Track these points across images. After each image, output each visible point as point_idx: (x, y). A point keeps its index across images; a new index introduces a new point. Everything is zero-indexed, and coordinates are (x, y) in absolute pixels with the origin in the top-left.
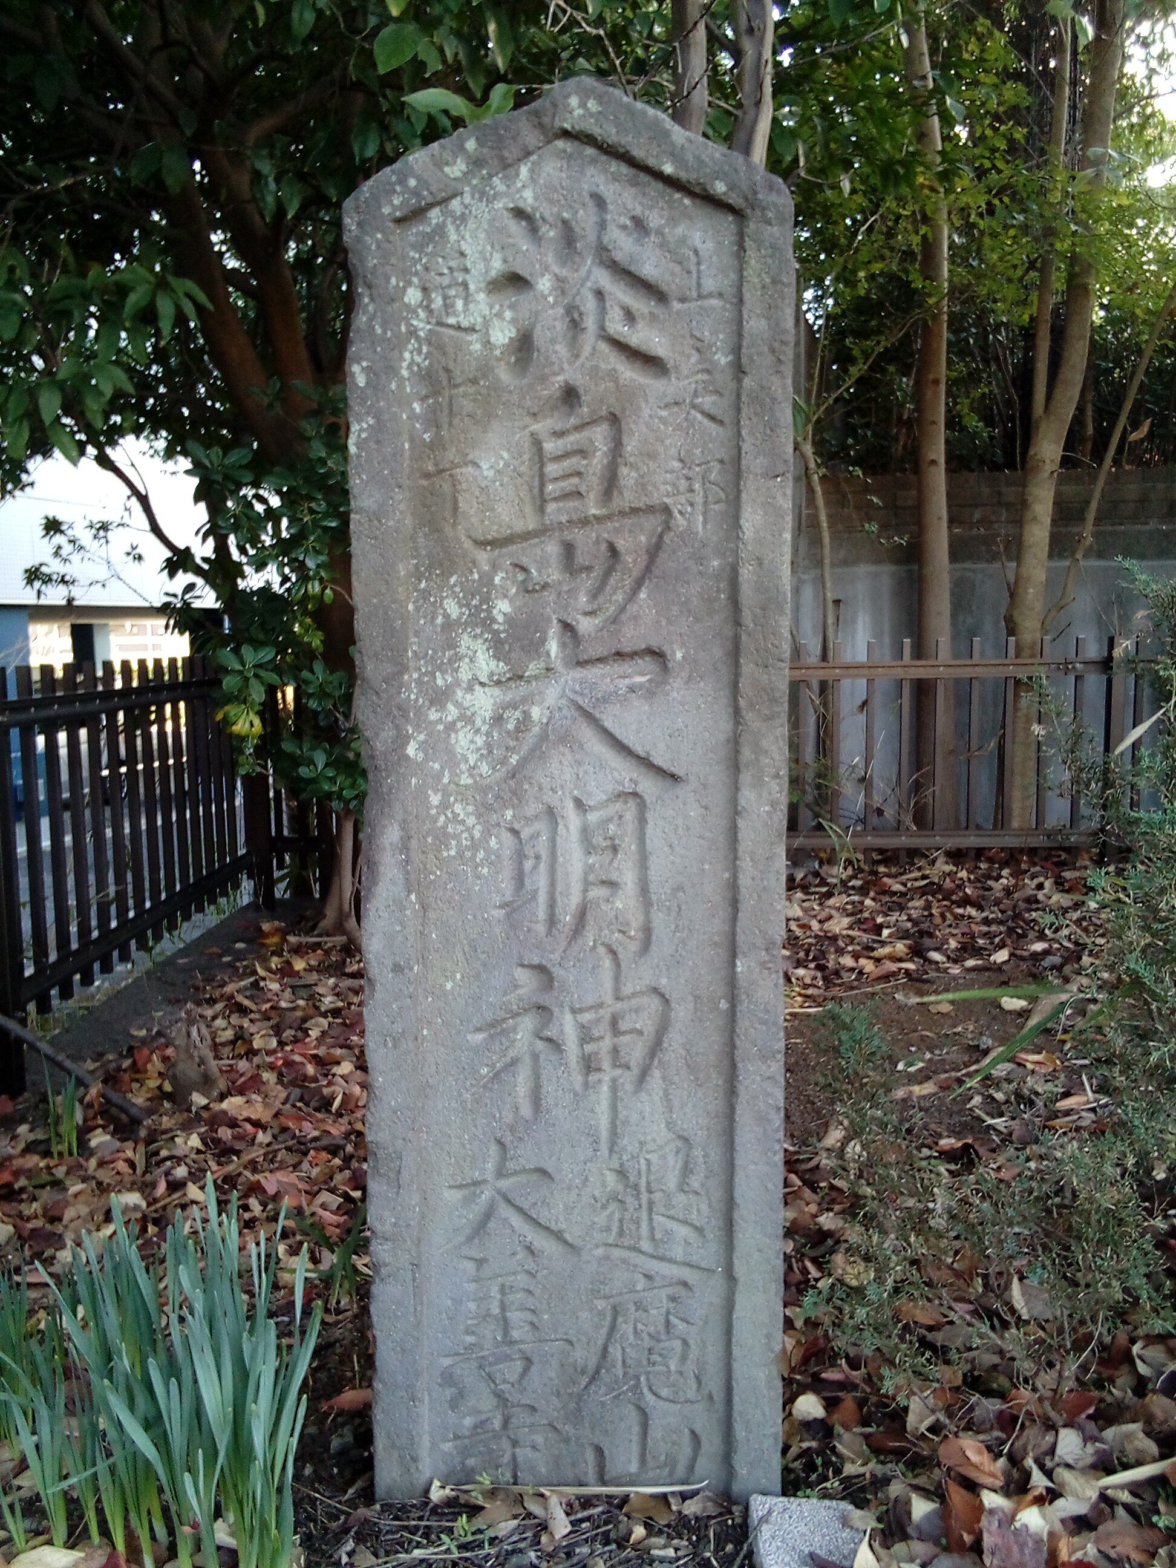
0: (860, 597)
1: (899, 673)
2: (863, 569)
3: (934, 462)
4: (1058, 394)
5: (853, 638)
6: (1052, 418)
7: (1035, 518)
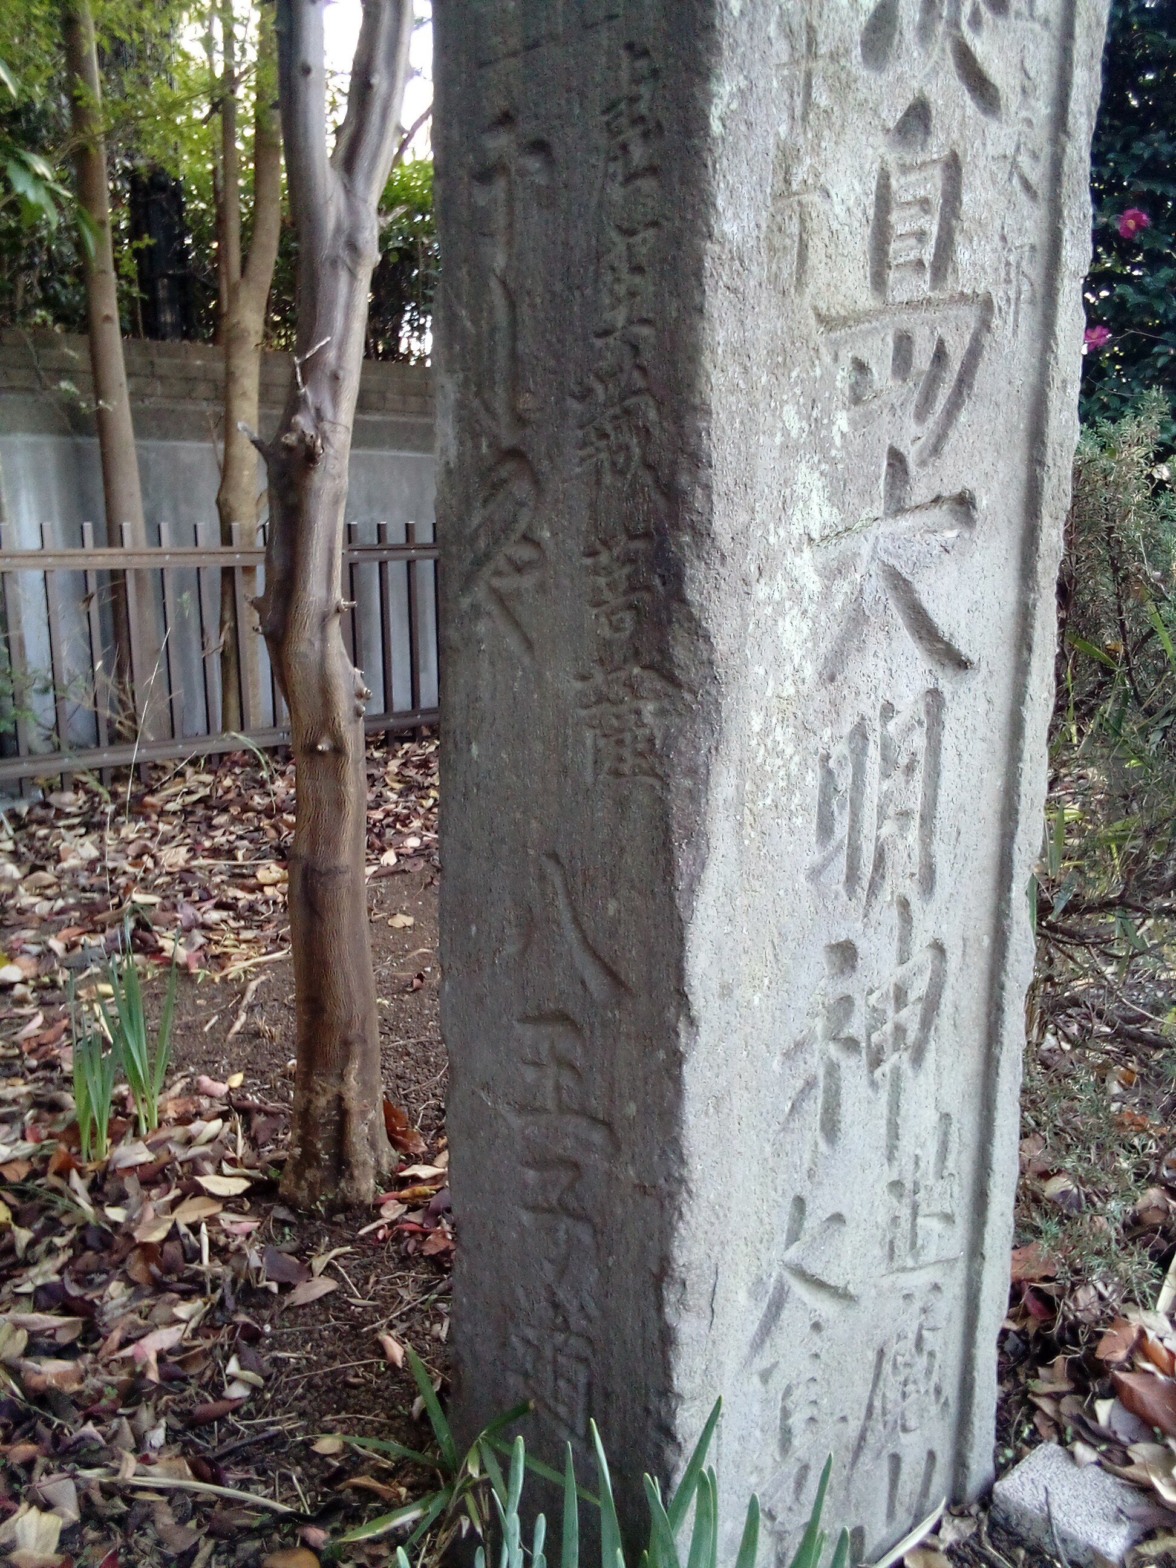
0: (21, 472)
1: (81, 564)
2: (20, 439)
3: (108, 318)
4: (255, 259)
5: (18, 521)
6: (252, 285)
7: (244, 394)
